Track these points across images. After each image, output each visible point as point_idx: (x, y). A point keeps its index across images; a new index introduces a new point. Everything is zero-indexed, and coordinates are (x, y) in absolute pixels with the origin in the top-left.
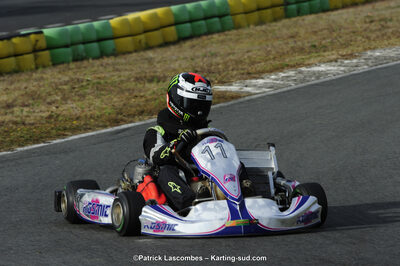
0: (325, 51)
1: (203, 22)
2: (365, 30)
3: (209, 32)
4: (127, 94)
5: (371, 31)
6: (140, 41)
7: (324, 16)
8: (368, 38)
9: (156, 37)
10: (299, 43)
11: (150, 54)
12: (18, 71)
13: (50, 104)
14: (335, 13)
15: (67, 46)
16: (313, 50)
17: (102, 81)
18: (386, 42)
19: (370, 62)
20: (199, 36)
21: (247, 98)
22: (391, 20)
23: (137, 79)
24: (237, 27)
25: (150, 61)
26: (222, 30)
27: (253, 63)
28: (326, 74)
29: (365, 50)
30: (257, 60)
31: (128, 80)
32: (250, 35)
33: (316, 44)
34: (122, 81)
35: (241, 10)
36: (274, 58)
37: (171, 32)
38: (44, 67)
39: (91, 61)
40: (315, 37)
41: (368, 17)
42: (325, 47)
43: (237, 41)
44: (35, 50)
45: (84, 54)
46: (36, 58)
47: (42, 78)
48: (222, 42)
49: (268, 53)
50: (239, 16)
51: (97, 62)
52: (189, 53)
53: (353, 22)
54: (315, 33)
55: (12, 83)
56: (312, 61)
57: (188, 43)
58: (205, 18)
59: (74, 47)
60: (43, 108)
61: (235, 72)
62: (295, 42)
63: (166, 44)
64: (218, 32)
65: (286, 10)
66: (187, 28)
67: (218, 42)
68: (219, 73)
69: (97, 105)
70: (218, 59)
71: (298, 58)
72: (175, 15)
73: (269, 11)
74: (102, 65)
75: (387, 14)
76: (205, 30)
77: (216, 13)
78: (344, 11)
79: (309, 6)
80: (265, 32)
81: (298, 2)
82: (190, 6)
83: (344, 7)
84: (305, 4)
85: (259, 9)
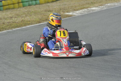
4: (43, 15)
10: (88, 2)
11: (49, 4)
12: (14, 8)
13: (22, 17)
15: (27, 2)
17: (36, 12)
18: (111, 2)
19: (107, 7)
21: (74, 16)
23: (45, 11)
25: (49, 6)
27: (76, 7)
28: (95, 10)
29: (105, 3)
31: (43, 11)
33: (92, 2)
34: (41, 12)
36: (81, 6)
38: (21, 7)
39: (33, 6)
42: (95, 3)
44: (18, 3)
45: (31, 4)
46: (19, 5)
47: (20, 10)
49: (80, 4)
51: (35, 6)
52: (59, 4)
55: (12, 11)
56: (91, 6)
59: (29, 2)
60: (20, 18)
61: (71, 9)
63: (53, 2)
68: (67, 9)
69: (35, 18)
70: (67, 6)
71: (87, 6)
74: (36, 7)
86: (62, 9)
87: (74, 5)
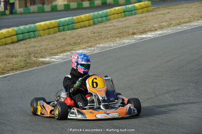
0: (80, 45)
1: (27, 34)
2: (93, 36)
3: (29, 38)
4: (5, 62)
5: (95, 37)
6: (3, 42)
7: (74, 31)
8: (95, 39)
9: (9, 40)
10: (68, 42)
11: (8, 46)
14: (78, 30)
16: (75, 44)
18: (104, 41)
20: (26, 39)
22: (102, 32)
23: (7, 56)
24: (41, 36)
25: (9, 49)
26: (34, 37)
27: (52, 50)
29: (96, 44)
30: (53, 48)
31: (3, 57)
32: (47, 39)
33: (75, 42)
35: (41, 29)
37: (15, 38)
41: (92, 31)
42: (79, 43)
43: (42, 41)
48: (36, 41)
49: (57, 46)
50: (41, 32)
52: (24, 46)
53: (87, 34)
54: (73, 38)
56: (76, 48)
57: (22, 42)
58: (28, 32)
61: (46, 53)
62: (66, 41)
63: (13, 43)
64: (33, 38)
65: (59, 29)
66: (21, 36)
67: (34, 41)
70: (36, 48)
71: (70, 47)
72: (16, 31)
73: (52, 29)
75: (100, 30)
76: (28, 37)
77: (32, 30)
78: (82, 29)
79: (68, 27)
80: (52, 37)
81: (63, 26)
82: (22, 27)
83: (81, 27)
84: (66, 27)
85: (48, 29)
86: (32, 53)
87: (48, 47)
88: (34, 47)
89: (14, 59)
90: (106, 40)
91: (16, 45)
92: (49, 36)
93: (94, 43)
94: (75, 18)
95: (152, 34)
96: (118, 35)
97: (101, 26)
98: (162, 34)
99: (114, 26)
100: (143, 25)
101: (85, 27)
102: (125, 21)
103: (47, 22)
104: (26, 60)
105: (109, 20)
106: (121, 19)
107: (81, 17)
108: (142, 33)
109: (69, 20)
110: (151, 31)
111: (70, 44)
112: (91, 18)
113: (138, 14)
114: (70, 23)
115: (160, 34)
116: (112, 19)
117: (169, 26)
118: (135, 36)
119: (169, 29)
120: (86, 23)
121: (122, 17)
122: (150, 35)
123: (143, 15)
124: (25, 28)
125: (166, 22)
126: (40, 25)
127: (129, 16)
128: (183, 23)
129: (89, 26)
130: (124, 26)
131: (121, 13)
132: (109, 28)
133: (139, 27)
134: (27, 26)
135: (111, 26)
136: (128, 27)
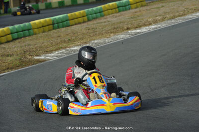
0: (75, 41)
1: (22, 32)
2: (88, 32)
3: (24, 36)
4: (0, 61)
5: (90, 33)
7: (69, 28)
8: (90, 36)
9: (4, 39)
11: (3, 46)
14: (72, 27)
16: (69, 41)
18: (98, 37)
20: (21, 38)
22: (96, 29)
23: (2, 56)
24: (36, 34)
25: (4, 48)
26: (29, 36)
27: (47, 48)
29: (91, 40)
30: (48, 46)
32: (42, 37)
33: (70, 39)
35: (36, 27)
37: (10, 37)
40: (68, 37)
41: (87, 28)
43: (37, 39)
48: (31, 40)
49: (52, 43)
50: (35, 30)
52: (19, 45)
53: (82, 30)
54: (67, 35)
56: (71, 45)
57: (17, 41)
58: (23, 31)
61: (41, 51)
62: (61, 38)
63: (8, 42)
65: (53, 26)
66: (16, 35)
67: (29, 40)
68: (35, 52)
72: (11, 30)
73: (47, 27)
75: (94, 26)
76: (22, 35)
77: (27, 28)
78: (76, 26)
79: (63, 25)
80: (47, 35)
81: (57, 23)
82: (16, 26)
83: (76, 24)
84: (61, 24)
85: (43, 26)
86: (27, 51)
87: (43, 45)
88: (29, 45)
89: (9, 58)
90: (100, 36)
91: (11, 44)
92: (44, 34)
93: (89, 40)
94: (69, 15)
95: (146, 29)
96: (112, 31)
97: (95, 22)
98: (156, 28)
99: (109, 21)
100: (137, 20)
101: (80, 23)
102: (119, 16)
103: (42, 20)
104: (21, 59)
105: (104, 16)
106: (116, 14)
107: (75, 14)
108: (137, 28)
109: (63, 17)
110: (145, 25)
111: (65, 42)
112: (85, 14)
113: (132, 9)
114: (65, 20)
115: (154, 29)
116: (106, 15)
117: (163, 20)
118: (129, 31)
119: (163, 23)
120: (81, 20)
121: (116, 13)
122: (144, 30)
123: (137, 10)
124: (20, 27)
125: (160, 16)
126: (35, 23)
127: (123, 11)
128: (177, 17)
129: (84, 22)
130: (118, 21)
131: (115, 8)
132: (104, 24)
133: (134, 22)
134: (22, 25)
135: (105, 22)
136: (123, 22)
